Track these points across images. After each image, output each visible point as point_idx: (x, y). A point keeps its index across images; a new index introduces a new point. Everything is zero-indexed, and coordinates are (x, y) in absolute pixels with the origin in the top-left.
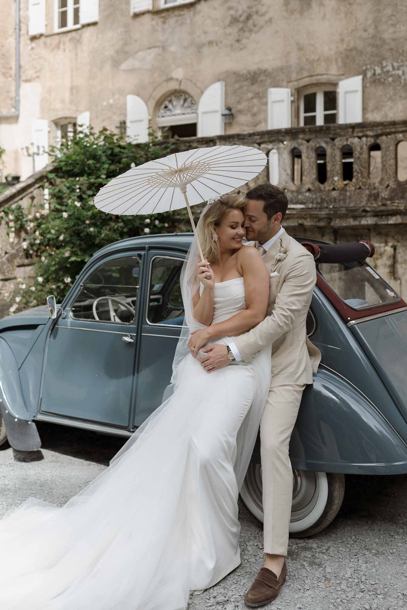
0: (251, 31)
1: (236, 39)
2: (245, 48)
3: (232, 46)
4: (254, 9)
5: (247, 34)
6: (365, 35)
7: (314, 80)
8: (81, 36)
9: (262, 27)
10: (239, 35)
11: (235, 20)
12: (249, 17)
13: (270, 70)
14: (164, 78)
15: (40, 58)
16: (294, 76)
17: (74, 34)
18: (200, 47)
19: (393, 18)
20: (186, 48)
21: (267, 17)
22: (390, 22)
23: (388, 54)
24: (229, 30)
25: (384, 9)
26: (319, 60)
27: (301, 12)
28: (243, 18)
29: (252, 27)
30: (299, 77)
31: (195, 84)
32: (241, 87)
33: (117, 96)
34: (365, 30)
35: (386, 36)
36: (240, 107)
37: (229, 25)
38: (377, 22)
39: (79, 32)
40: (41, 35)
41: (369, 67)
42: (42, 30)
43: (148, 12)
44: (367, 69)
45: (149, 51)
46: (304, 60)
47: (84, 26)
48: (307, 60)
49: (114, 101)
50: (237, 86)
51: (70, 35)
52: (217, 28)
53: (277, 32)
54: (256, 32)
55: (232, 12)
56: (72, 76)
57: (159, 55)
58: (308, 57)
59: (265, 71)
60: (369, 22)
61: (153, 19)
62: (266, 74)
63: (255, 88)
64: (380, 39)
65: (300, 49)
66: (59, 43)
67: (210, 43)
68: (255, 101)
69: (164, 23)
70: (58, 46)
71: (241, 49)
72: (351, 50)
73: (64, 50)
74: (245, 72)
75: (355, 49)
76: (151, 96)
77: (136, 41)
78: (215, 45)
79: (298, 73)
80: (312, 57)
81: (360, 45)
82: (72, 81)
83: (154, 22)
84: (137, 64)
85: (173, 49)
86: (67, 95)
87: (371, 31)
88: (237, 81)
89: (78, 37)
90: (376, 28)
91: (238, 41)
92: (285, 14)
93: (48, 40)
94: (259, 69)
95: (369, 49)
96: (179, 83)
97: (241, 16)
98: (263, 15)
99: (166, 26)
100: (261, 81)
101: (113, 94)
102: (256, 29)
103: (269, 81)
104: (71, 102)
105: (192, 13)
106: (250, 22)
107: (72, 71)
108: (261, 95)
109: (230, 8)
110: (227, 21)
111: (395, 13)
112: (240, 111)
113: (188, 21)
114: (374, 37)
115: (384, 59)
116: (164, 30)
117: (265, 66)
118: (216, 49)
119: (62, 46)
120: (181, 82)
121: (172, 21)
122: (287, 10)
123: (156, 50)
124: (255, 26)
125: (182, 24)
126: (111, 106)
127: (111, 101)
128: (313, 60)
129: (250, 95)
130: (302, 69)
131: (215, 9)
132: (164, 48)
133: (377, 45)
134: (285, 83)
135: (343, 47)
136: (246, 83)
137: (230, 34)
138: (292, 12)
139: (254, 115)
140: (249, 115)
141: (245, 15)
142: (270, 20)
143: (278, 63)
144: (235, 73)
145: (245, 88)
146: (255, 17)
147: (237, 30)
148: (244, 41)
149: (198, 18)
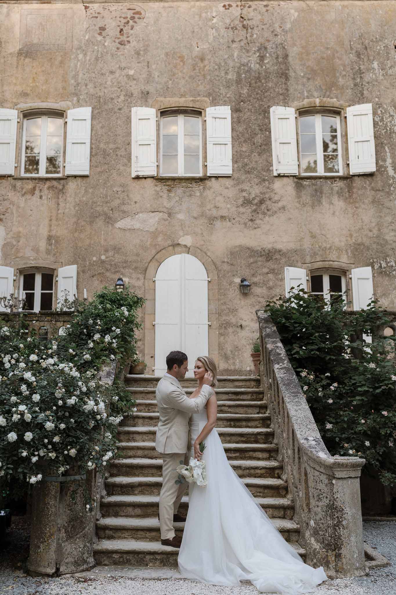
0: (264, 214)
1: (249, 218)
2: (259, 227)
3: (245, 224)
4: (267, 196)
5: (260, 216)
6: (370, 234)
7: (327, 264)
8: (64, 186)
9: (276, 212)
10: (253, 216)
11: (247, 202)
12: (262, 202)
13: (284, 250)
14: (169, 242)
15: (4, 200)
16: (308, 259)
17: (55, 183)
18: (212, 220)
19: (393, 225)
20: (195, 218)
21: (280, 204)
22: (391, 228)
23: (390, 252)
24: (242, 210)
25: (385, 216)
26: (330, 248)
27: (313, 206)
28: (256, 201)
29: (266, 211)
30: (313, 261)
31: (206, 253)
32: (256, 262)
33: (110, 254)
34: (371, 231)
35: (387, 237)
36: (255, 280)
37: (242, 205)
38: (379, 226)
39: (62, 182)
40: (10, 176)
41: (375, 260)
42: (12, 172)
43: (153, 177)
44: (374, 262)
45: (152, 214)
46: (317, 246)
47: (68, 177)
48: (320, 247)
49: (107, 258)
50: (252, 260)
51: (48, 184)
52: (229, 206)
53: (290, 219)
54: (269, 216)
55: (244, 194)
56: (50, 226)
57: (165, 220)
58: (320, 244)
59: (280, 251)
60: (373, 225)
61: (156, 186)
62: (281, 253)
63: (270, 264)
64: (384, 239)
65: (313, 237)
66: (34, 188)
67: (223, 217)
68: (271, 276)
69: (169, 191)
70: (32, 192)
71: (255, 228)
72: (359, 245)
73: (41, 197)
74: (259, 249)
75: (363, 244)
76: (153, 258)
77: (136, 202)
78: (227, 220)
79: (311, 256)
80: (324, 245)
81: (367, 242)
82: (50, 231)
83: (158, 189)
84: (137, 225)
85: (181, 216)
86: (43, 245)
87: (375, 231)
88: (250, 256)
89: (61, 187)
90: (379, 230)
91: (252, 220)
92: (297, 205)
93: (19, 184)
94: (273, 248)
95: (374, 246)
96: (188, 249)
97: (254, 199)
98: (276, 202)
99: (172, 195)
100: (276, 259)
101: (106, 251)
102: (269, 213)
103: (284, 260)
104: (48, 252)
105: (201, 187)
106: (263, 207)
107: (50, 220)
108: (276, 271)
109: (242, 191)
110: (240, 201)
111: (393, 221)
112: (255, 284)
113: (198, 194)
114: (377, 237)
115: (388, 256)
116: (169, 198)
117: (279, 246)
118: (229, 224)
119: (37, 192)
120: (189, 248)
121: (179, 191)
122: (299, 202)
123: (161, 214)
124: (268, 210)
125: (191, 195)
126: (103, 262)
127: (103, 257)
128: (325, 248)
129: (265, 270)
130: (315, 254)
131: (227, 188)
132: (170, 215)
133: (381, 244)
134: (300, 264)
135: (352, 241)
136: (260, 259)
137: (243, 213)
138: (304, 205)
139: (270, 288)
140: (265, 288)
141: (258, 199)
142: (283, 208)
143: (292, 246)
144: (249, 248)
145: (260, 263)
146: (268, 202)
147: (250, 210)
148: (258, 221)
149: (208, 193)
